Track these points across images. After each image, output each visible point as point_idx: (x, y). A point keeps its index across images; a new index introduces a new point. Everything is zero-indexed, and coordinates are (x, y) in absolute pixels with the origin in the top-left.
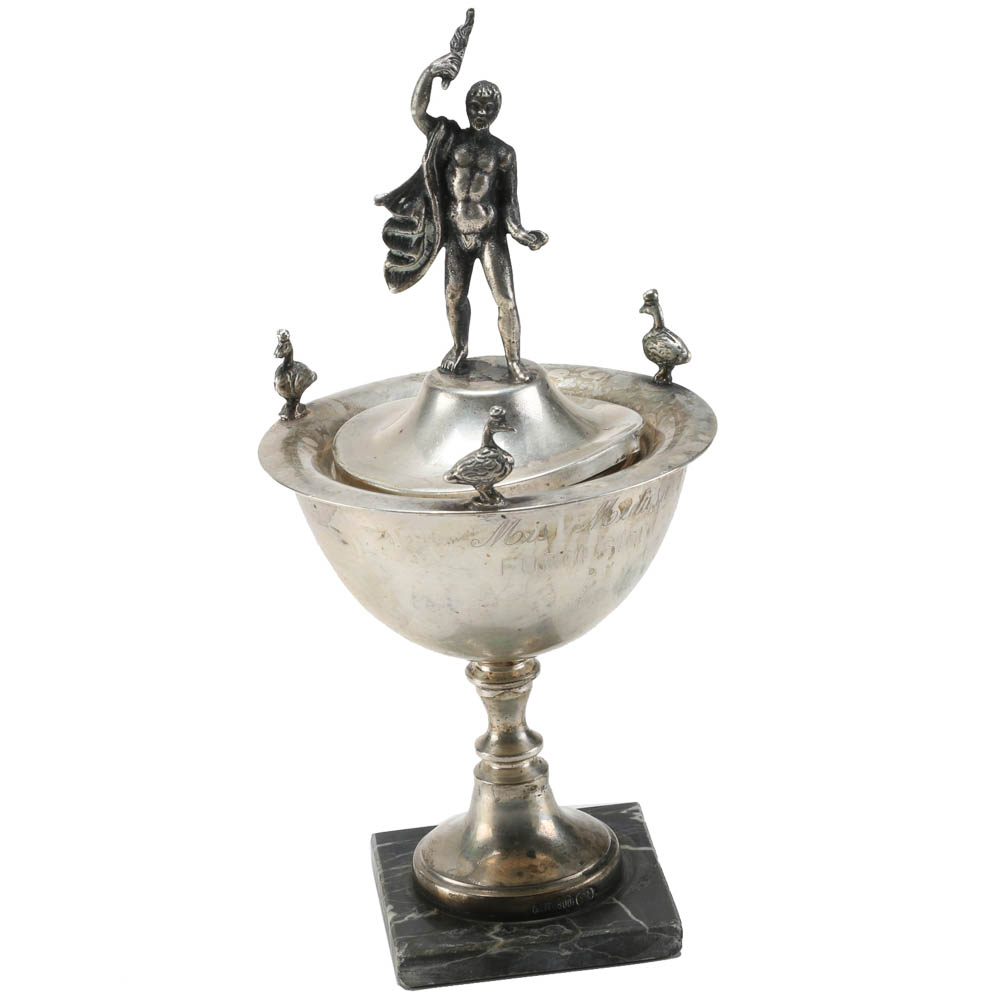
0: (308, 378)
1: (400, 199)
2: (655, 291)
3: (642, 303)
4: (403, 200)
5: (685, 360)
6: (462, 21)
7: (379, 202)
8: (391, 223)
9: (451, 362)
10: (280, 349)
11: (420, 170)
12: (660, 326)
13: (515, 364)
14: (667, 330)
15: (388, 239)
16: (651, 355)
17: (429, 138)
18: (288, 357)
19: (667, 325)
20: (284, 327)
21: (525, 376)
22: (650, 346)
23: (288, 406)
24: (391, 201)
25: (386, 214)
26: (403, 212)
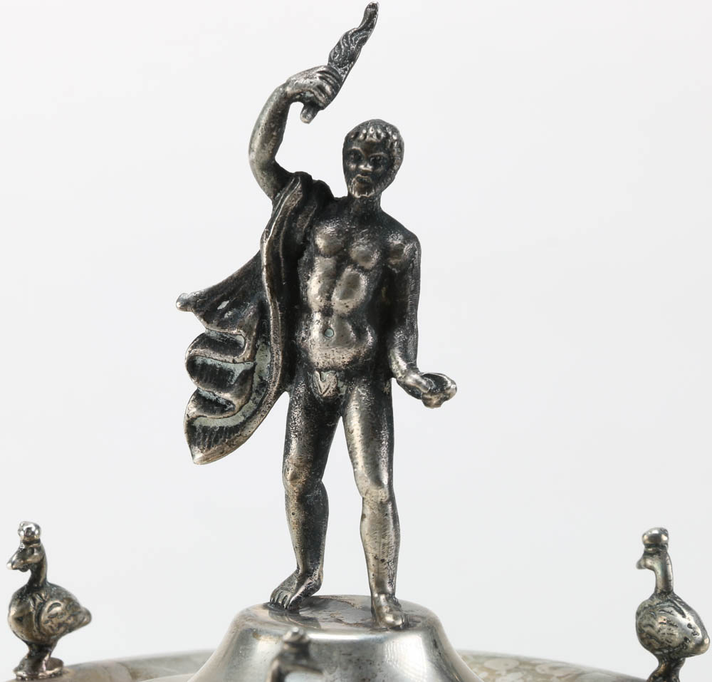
0: (76, 617)
1: (219, 303)
2: (664, 532)
3: (641, 549)
4: (224, 305)
5: (699, 648)
6: (356, 22)
7: (186, 305)
8: (203, 341)
9: (285, 593)
10: (22, 554)
11: (258, 257)
12: (665, 591)
13: (382, 597)
14: (676, 598)
15: (194, 367)
16: (648, 639)
17: (275, 203)
18: (38, 570)
19: (677, 589)
20: (32, 519)
21: (395, 618)
22: (645, 622)
23: (29, 656)
24: (205, 304)
25: (195, 326)
26: (222, 324)
